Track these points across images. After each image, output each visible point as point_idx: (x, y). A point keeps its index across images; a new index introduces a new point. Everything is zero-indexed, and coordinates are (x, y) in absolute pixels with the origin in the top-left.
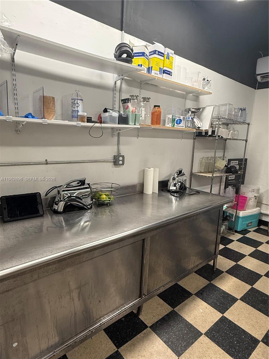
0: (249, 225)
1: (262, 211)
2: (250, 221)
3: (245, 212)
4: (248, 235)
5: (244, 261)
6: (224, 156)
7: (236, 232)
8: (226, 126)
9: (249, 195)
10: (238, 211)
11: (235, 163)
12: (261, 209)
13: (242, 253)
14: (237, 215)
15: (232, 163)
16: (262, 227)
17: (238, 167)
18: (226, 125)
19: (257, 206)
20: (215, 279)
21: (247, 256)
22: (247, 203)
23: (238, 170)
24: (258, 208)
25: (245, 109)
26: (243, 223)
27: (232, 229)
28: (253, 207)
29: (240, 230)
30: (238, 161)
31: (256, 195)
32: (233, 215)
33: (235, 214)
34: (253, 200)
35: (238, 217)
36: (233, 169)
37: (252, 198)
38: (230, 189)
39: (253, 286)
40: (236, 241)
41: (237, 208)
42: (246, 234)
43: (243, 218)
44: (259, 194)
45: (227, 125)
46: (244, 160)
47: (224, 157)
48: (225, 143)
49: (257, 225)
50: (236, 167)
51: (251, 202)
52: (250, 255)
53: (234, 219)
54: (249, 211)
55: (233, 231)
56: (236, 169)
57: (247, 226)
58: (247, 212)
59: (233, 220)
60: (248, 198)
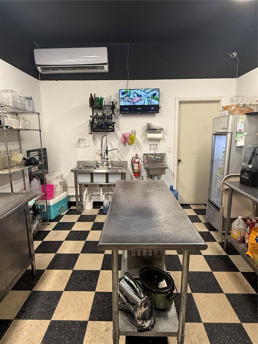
0: (61, 210)
1: (70, 194)
2: (61, 206)
3: (55, 200)
4: (61, 221)
5: (62, 248)
6: (21, 148)
7: (51, 221)
8: (15, 116)
9: (54, 183)
10: (47, 201)
11: (35, 153)
12: (68, 192)
13: (59, 240)
14: (48, 204)
15: (32, 154)
16: (72, 208)
17: (37, 158)
18: (15, 114)
19: (64, 191)
20: (37, 284)
21: (64, 241)
22: (54, 190)
23: (38, 161)
24: (65, 192)
25: (32, 99)
26: (55, 210)
27: (46, 220)
28: (61, 193)
29: (54, 218)
30: (37, 152)
31: (61, 181)
32: (44, 206)
33: (46, 205)
34: (59, 186)
35: (50, 207)
36: (33, 161)
37: (58, 184)
38: (35, 182)
39: (74, 269)
40: (52, 230)
41: (46, 199)
42: (59, 220)
43: (54, 205)
44: (63, 179)
45: (17, 114)
46: (42, 150)
47: (21, 150)
48: (19, 134)
49: (68, 208)
50: (35, 159)
51: (58, 189)
52: (67, 239)
53: (46, 209)
54: (58, 197)
55: (48, 222)
56: (36, 161)
57: (59, 212)
58: (56, 199)
59: (46, 211)
60: (55, 186)
